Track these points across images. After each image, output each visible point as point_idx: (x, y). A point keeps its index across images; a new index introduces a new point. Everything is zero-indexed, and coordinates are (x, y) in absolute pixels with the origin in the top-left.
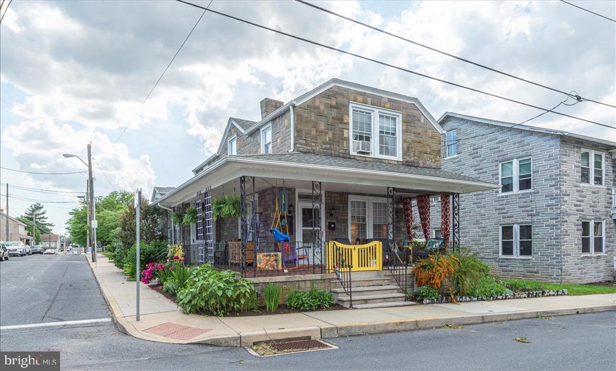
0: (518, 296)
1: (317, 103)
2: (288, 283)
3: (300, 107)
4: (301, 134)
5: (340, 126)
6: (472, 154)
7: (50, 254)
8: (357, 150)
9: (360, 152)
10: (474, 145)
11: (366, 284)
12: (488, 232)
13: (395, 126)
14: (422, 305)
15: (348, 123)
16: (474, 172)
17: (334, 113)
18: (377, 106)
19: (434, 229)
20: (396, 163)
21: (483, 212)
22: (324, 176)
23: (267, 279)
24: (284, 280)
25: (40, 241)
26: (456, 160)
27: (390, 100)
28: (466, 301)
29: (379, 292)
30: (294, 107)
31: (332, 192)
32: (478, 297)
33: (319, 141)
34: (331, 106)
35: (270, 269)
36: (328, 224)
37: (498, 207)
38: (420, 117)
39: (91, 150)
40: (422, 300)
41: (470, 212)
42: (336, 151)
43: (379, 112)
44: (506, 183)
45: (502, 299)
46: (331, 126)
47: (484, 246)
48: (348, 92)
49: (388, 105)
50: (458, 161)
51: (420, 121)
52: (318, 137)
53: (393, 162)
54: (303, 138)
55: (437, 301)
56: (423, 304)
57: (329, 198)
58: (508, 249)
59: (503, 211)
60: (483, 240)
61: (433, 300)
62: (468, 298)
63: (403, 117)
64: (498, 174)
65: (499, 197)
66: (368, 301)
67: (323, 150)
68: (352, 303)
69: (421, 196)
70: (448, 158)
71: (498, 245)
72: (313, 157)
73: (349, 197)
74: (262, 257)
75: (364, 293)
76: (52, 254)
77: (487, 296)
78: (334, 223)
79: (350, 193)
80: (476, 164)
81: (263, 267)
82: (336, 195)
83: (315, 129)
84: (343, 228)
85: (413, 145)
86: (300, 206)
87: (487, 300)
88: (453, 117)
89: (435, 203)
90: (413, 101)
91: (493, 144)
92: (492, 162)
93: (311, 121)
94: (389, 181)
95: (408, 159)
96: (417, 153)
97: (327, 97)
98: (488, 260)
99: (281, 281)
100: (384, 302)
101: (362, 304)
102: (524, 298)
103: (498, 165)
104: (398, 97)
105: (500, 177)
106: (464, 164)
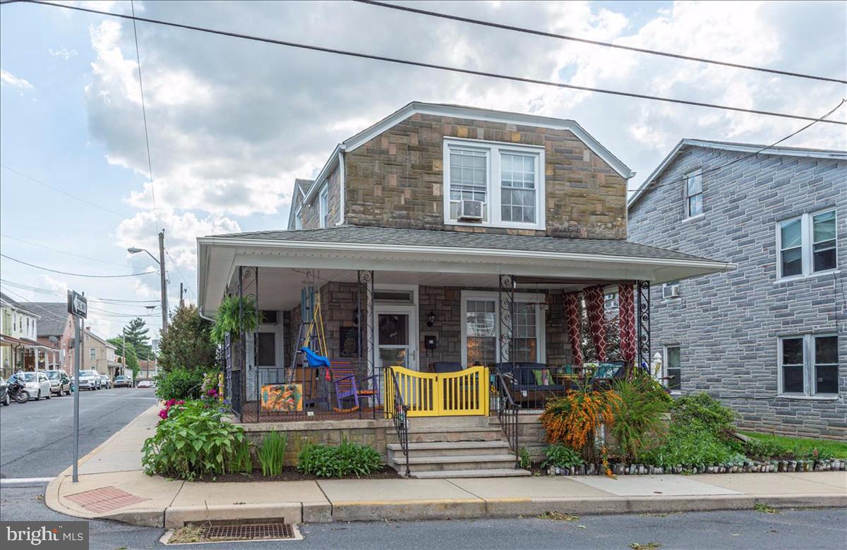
0: (755, 468)
1: (385, 144)
2: (309, 433)
3: (354, 153)
4: (356, 197)
5: (427, 178)
6: (729, 210)
7: (144, 387)
8: (459, 215)
9: (463, 220)
10: (733, 193)
11: (454, 437)
12: (757, 350)
13: (533, 171)
14: (546, 477)
15: (440, 173)
16: (733, 243)
17: (415, 158)
18: (496, 140)
19: (666, 345)
20: (533, 234)
21: (748, 313)
22: (377, 261)
23: (275, 426)
24: (302, 428)
25: (139, 370)
26: (701, 223)
27: (520, 129)
28: (638, 474)
29: (470, 452)
30: (344, 154)
31: (431, 288)
32: (664, 467)
33: (387, 205)
34: (409, 146)
35: (282, 409)
36: (423, 339)
37: (776, 304)
38: (582, 153)
39: (164, 240)
40: (546, 468)
41: (725, 316)
42: (418, 219)
43: (500, 150)
44: (791, 259)
45: (719, 472)
46: (407, 180)
47: (751, 376)
48: (440, 122)
49: (517, 137)
50: (705, 225)
51: (581, 159)
52: (386, 199)
53: (527, 233)
54: (359, 202)
55: (575, 471)
56: (547, 474)
57: (427, 297)
58: (793, 381)
59: (784, 311)
60: (749, 365)
61: (566, 468)
62: (642, 469)
63: (546, 154)
64: (774, 244)
65: (776, 287)
66: (445, 467)
67: (395, 220)
68: (411, 468)
69: (590, 289)
70: (689, 219)
71: (776, 373)
72: (378, 232)
73: (462, 294)
74: (269, 391)
75: (444, 452)
76: (147, 387)
77: (683, 466)
78: (433, 338)
79: (464, 288)
80: (735, 227)
81: (271, 406)
82: (439, 291)
83: (380, 186)
84: (451, 345)
85: (567, 202)
86: (376, 311)
87: (684, 473)
88: (696, 147)
89: (666, 301)
90: (567, 126)
91: (765, 190)
92: (764, 223)
93: (373, 174)
94: (500, 264)
95: (557, 225)
96: (574, 216)
97: (402, 133)
98: (758, 401)
99: (297, 429)
100: (475, 469)
101: (432, 470)
102: (770, 471)
103: (774, 228)
104: (537, 122)
105: (779, 249)
106: (716, 229)
